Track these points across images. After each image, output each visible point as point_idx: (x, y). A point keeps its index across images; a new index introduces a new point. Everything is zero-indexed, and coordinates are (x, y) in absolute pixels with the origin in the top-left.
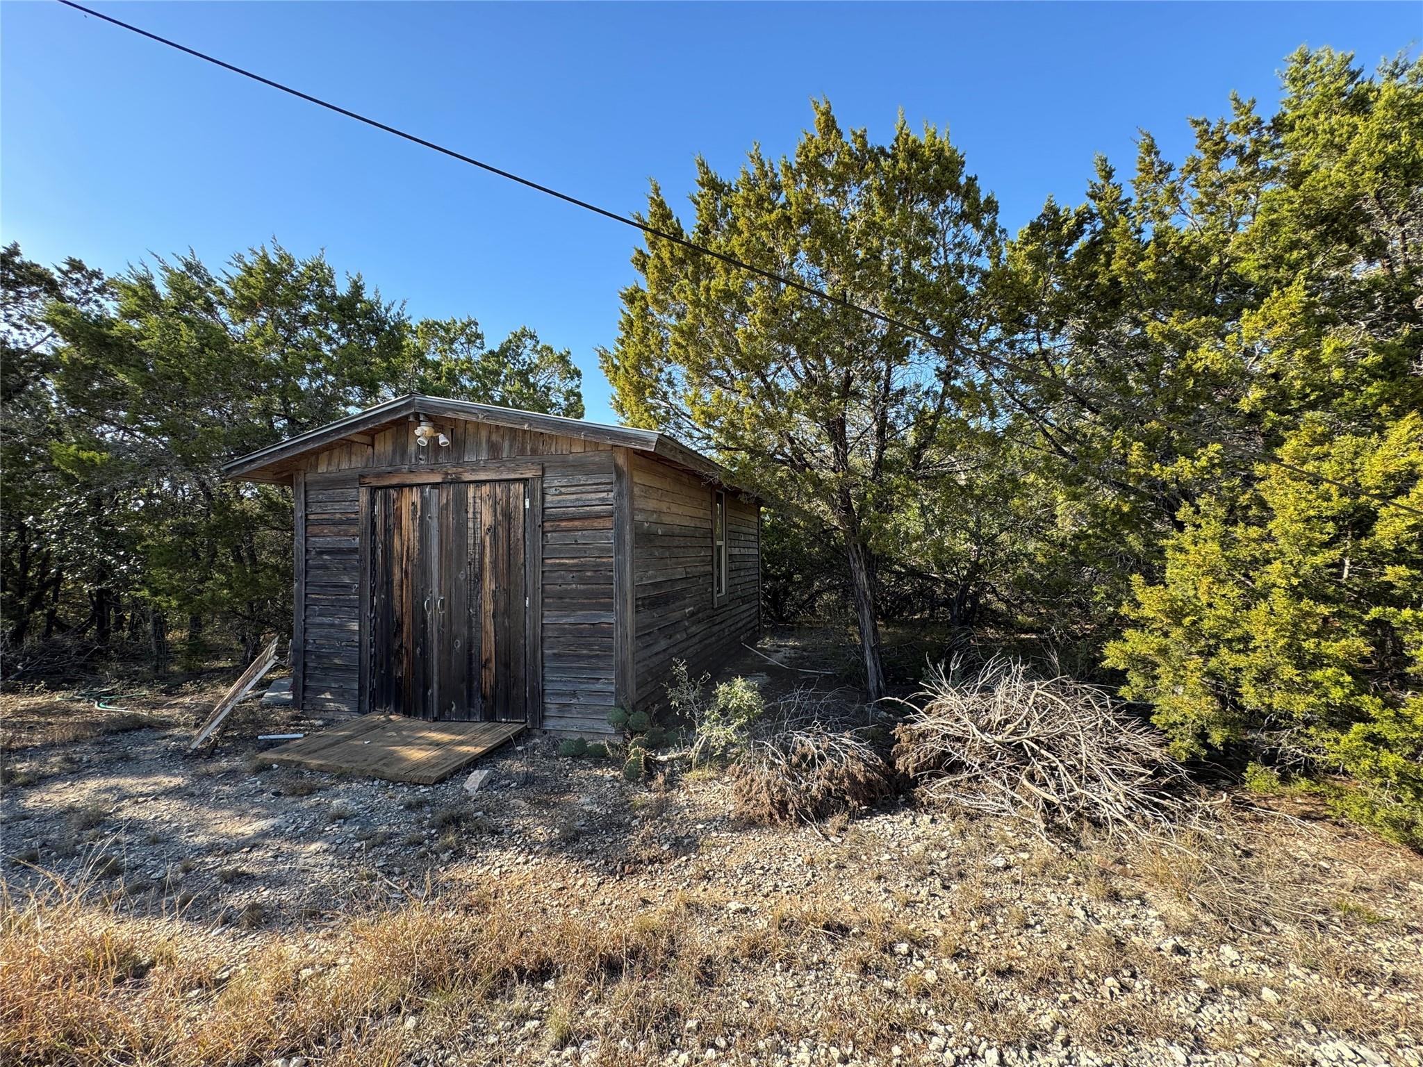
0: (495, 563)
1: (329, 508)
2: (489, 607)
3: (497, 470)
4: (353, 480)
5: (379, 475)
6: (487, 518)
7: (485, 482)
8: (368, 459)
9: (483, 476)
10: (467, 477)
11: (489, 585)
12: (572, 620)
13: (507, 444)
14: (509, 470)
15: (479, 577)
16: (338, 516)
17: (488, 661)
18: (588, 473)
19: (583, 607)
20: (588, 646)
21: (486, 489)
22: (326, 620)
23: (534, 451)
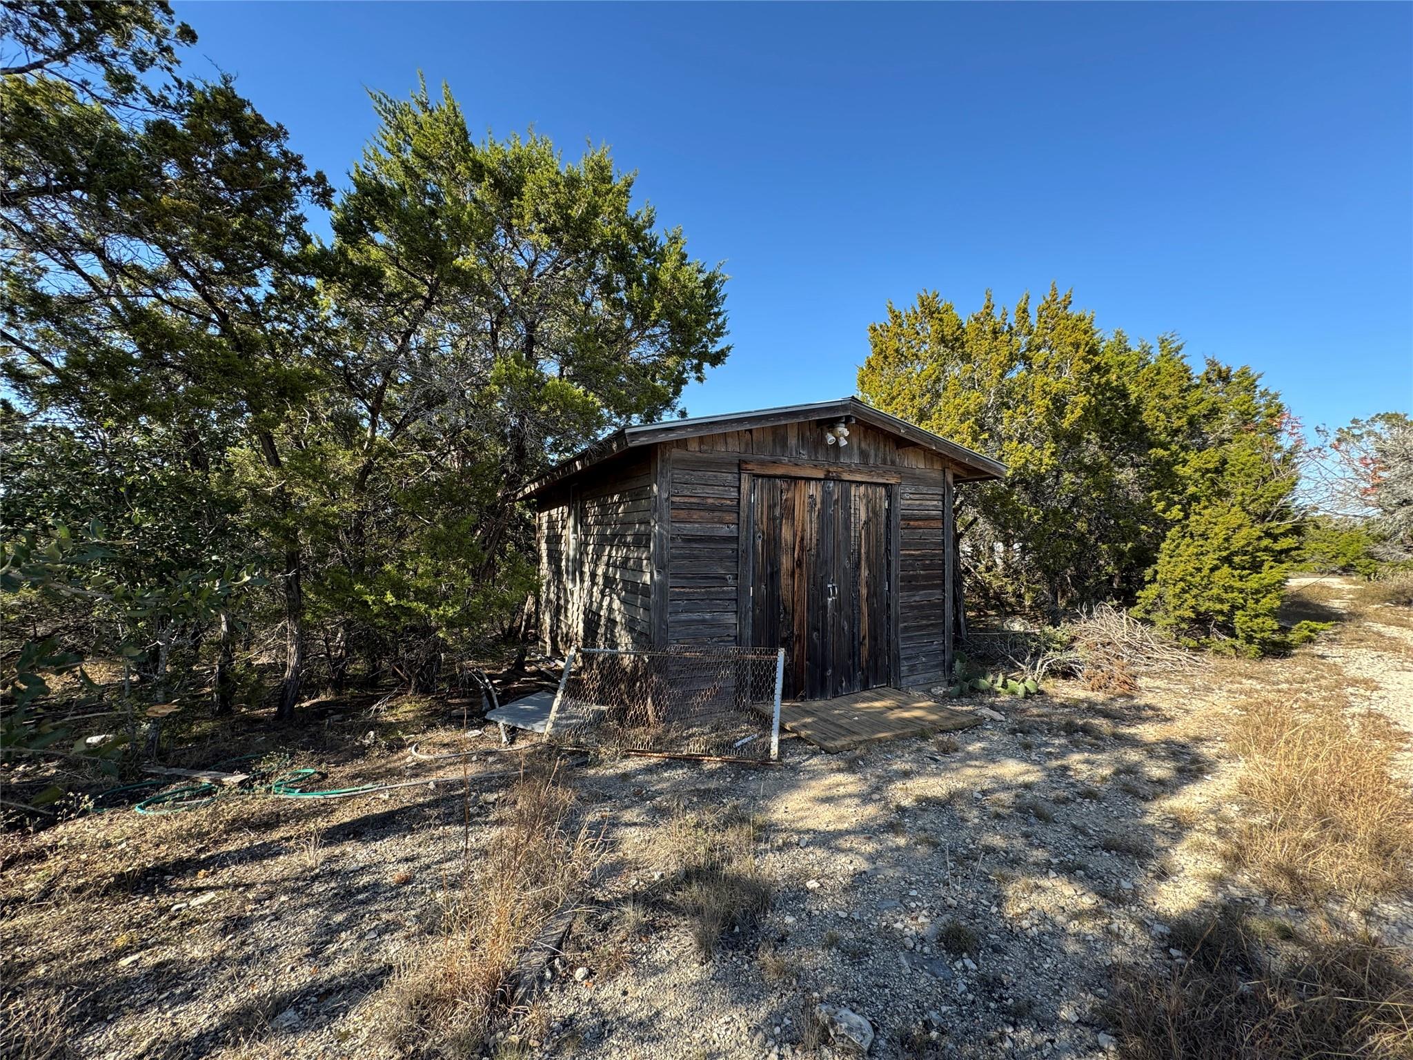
0: (868, 553)
1: (699, 491)
2: (864, 591)
3: (870, 473)
4: (731, 464)
5: (762, 463)
6: (863, 517)
7: (861, 483)
8: (747, 444)
9: (858, 478)
10: (846, 477)
11: (864, 573)
12: (917, 598)
13: (872, 453)
14: (879, 475)
15: (858, 566)
16: (710, 501)
17: (864, 638)
18: (929, 485)
19: (925, 588)
20: (927, 617)
21: (862, 489)
22: (695, 616)
23: (893, 463)
